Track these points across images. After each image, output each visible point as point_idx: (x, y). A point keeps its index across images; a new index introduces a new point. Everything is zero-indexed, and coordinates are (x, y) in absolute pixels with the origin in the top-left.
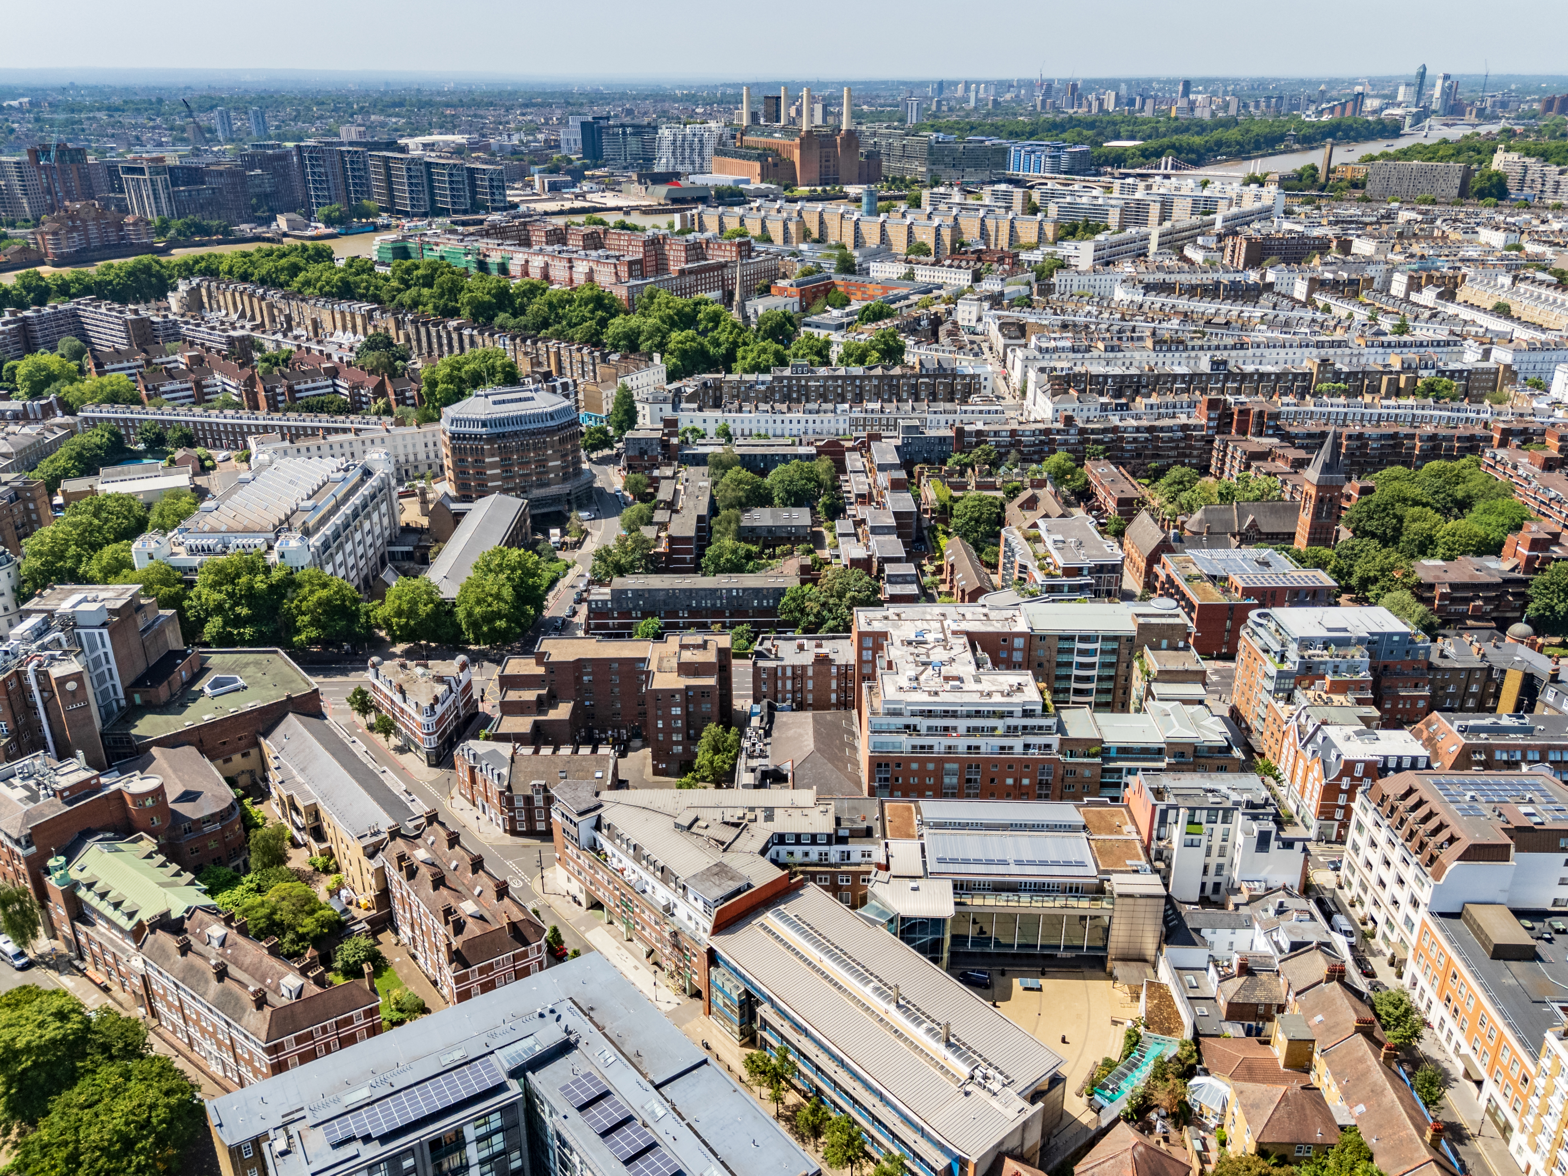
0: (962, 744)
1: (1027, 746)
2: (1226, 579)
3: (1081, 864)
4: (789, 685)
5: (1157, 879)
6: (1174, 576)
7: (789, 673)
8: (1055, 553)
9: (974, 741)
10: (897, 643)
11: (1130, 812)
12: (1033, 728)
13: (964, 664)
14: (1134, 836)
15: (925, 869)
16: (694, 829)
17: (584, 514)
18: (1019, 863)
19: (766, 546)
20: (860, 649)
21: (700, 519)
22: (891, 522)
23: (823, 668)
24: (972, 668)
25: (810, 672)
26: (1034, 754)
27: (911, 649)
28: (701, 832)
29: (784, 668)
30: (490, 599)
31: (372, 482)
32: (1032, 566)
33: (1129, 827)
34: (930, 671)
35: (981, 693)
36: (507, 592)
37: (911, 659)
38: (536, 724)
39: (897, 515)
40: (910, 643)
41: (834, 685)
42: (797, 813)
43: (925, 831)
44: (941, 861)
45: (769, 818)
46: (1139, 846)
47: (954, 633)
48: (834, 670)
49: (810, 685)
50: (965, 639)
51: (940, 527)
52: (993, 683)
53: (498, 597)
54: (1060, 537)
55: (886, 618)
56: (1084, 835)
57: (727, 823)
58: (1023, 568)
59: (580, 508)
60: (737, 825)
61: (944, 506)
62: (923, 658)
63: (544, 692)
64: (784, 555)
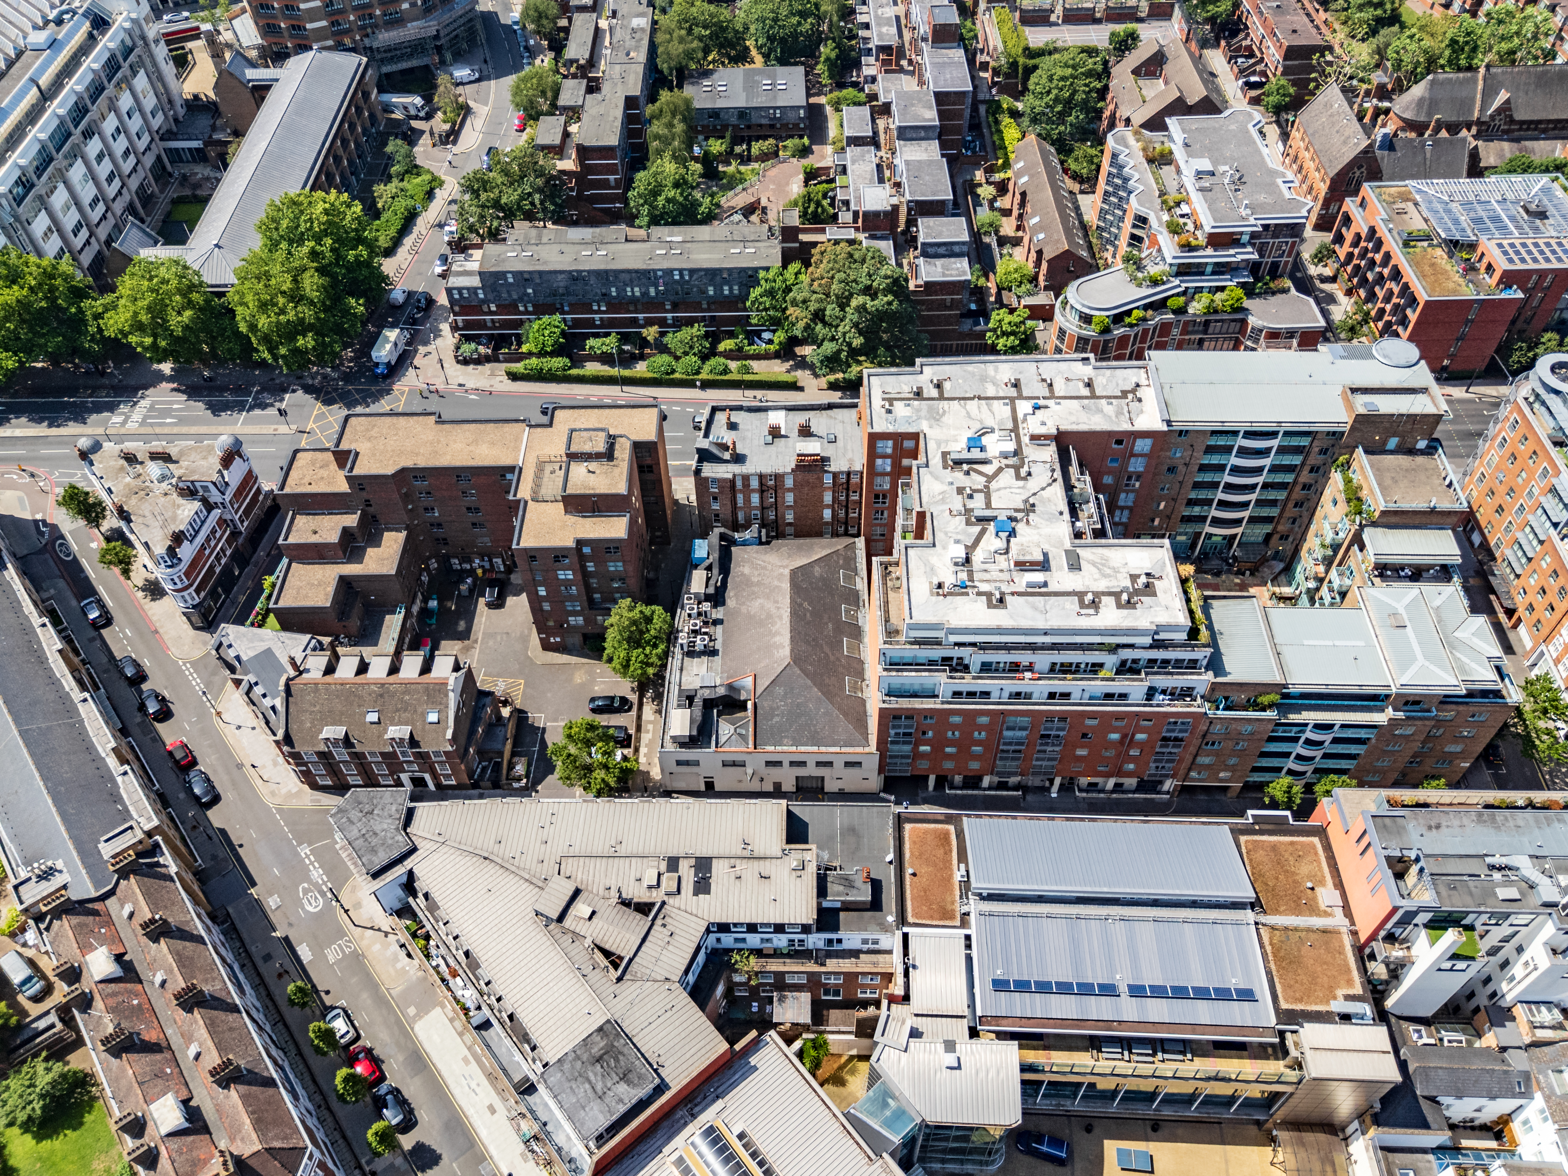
0: (1041, 688)
1: (1151, 693)
2: (1472, 246)
3: (1247, 995)
4: (755, 499)
5: (1379, 1036)
6: (1383, 231)
7: (755, 483)
8: (1196, 198)
9: (1059, 685)
10: (936, 460)
11: (1328, 847)
12: (1166, 662)
13: (1050, 519)
14: (1339, 920)
15: (972, 1005)
16: (568, 922)
17: (462, 73)
18: (1137, 991)
19: (737, 140)
20: (872, 454)
21: (630, 102)
22: (930, 116)
23: (811, 477)
24: (1063, 528)
25: (789, 482)
26: (1164, 706)
27: (959, 478)
28: (583, 928)
29: (746, 478)
30: (281, 300)
31: (108, 42)
32: (1158, 220)
33: (1327, 895)
34: (992, 542)
35: (1081, 595)
36: (311, 283)
37: (957, 503)
38: (345, 584)
39: (940, 98)
40: (958, 463)
41: (828, 498)
42: (749, 869)
43: (974, 906)
44: (1000, 985)
45: (702, 886)
46: (1347, 941)
47: (1034, 438)
48: (828, 480)
49: (790, 498)
50: (1050, 452)
51: (1006, 102)
52: (1100, 566)
53: (296, 297)
54: (1205, 164)
55: (919, 394)
56: (1249, 916)
57: (626, 903)
58: (1141, 221)
59: (460, 57)
60: (643, 908)
61: (1014, 65)
62: (978, 503)
63: (351, 520)
64: (764, 157)
